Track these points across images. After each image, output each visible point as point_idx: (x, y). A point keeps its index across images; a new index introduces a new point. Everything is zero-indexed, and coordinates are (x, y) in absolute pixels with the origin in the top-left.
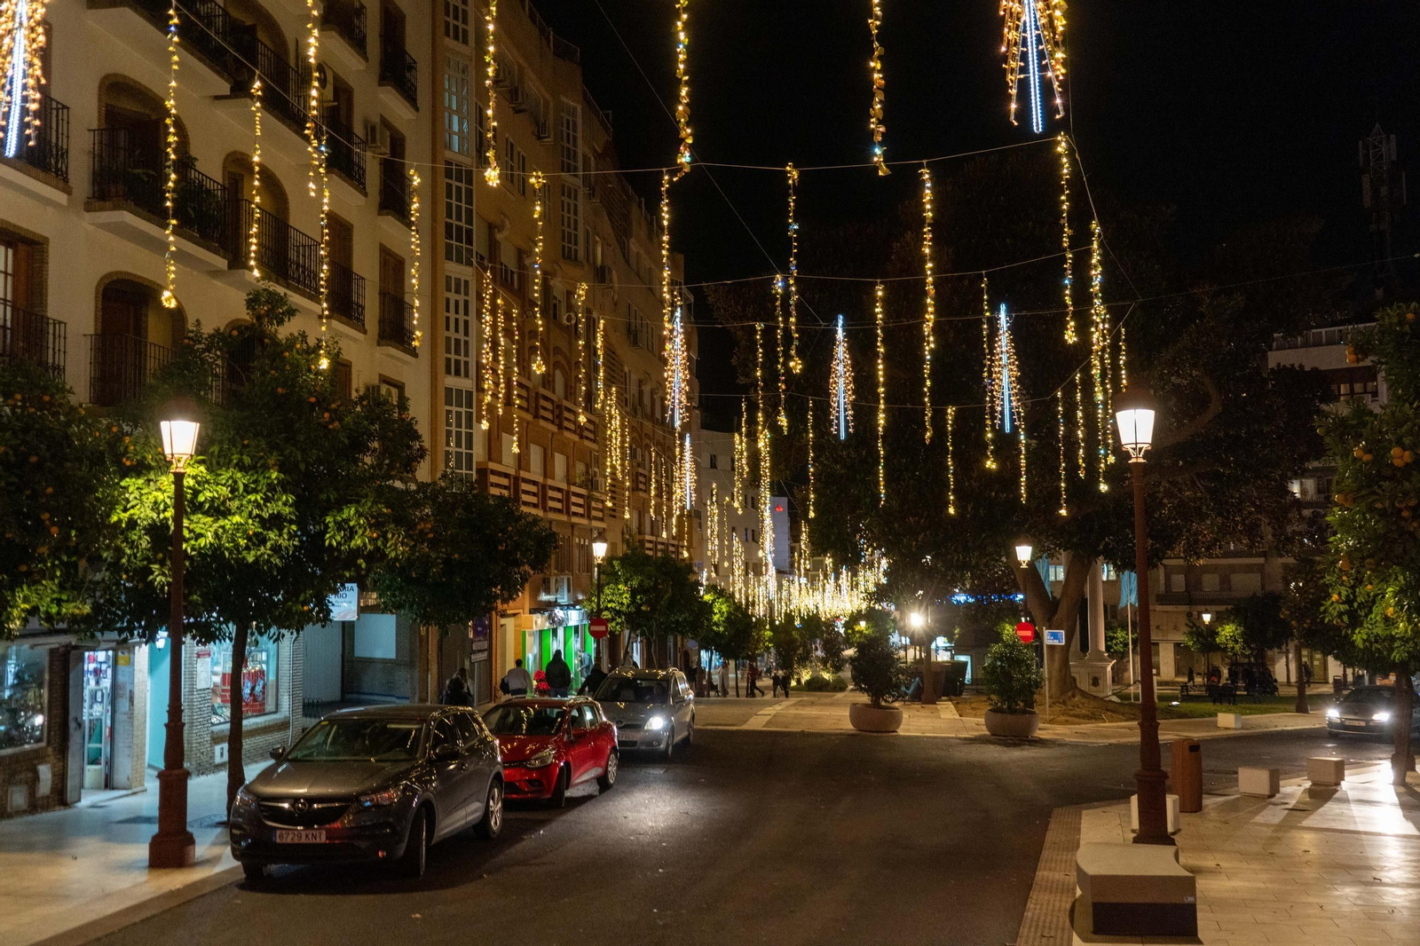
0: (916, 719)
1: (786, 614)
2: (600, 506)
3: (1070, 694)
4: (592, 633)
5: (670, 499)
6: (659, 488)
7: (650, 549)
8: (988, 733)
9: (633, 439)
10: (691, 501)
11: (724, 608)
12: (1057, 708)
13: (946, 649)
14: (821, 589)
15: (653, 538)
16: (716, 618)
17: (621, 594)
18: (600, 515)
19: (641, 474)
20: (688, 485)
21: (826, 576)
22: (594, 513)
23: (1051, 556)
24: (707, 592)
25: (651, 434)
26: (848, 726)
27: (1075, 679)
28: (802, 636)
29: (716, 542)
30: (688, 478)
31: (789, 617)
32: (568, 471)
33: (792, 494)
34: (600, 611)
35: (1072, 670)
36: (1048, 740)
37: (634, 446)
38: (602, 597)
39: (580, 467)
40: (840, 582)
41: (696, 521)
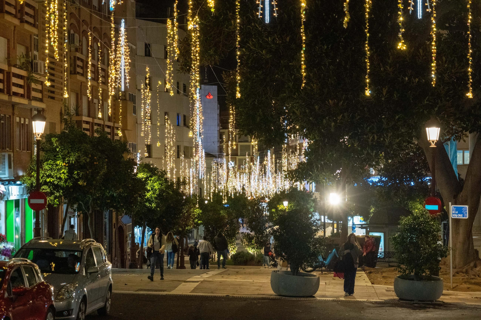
0: (331, 286)
1: (214, 193)
2: (39, 87)
3: (472, 264)
4: (32, 206)
5: (105, 83)
6: (95, 72)
7: (87, 130)
8: (397, 298)
9: (71, 25)
10: (125, 83)
11: (157, 186)
12: (460, 277)
13: (362, 227)
14: (247, 171)
15: (90, 120)
16: (148, 195)
17: (59, 170)
18: (39, 95)
19: (79, 59)
20: (123, 68)
21: (252, 160)
22: (34, 94)
23: (458, 138)
24: (139, 171)
25: (88, 20)
26: (269, 291)
27: (477, 252)
28: (229, 214)
29: (149, 123)
30: (123, 61)
31: (217, 197)
32: (9, 54)
33: (221, 80)
34: (39, 185)
35: (475, 243)
36: (450, 304)
37: (72, 32)
38: (42, 172)
39: (20, 50)
40: (265, 163)
41: (130, 105)
